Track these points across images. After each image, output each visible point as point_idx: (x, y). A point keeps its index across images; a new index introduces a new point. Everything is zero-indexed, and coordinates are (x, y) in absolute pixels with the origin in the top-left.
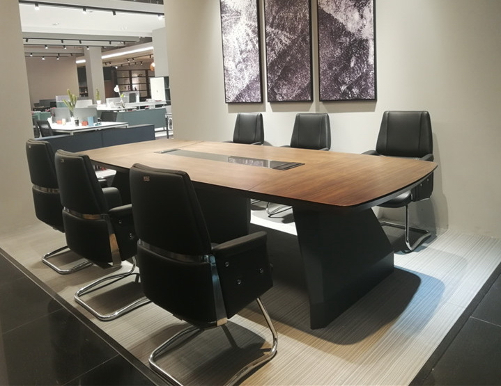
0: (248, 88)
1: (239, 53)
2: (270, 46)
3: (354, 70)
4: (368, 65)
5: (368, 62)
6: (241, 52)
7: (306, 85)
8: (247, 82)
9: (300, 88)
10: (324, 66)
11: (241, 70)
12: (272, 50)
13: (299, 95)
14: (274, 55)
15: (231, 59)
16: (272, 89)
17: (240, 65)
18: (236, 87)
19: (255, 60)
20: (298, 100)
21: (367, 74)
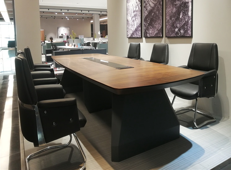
0: (136, 30)
1: (133, 12)
2: (145, 8)
3: (181, 20)
4: (188, 17)
5: (188, 15)
6: (134, 12)
7: (160, 28)
8: (135, 27)
9: (157, 30)
10: (168, 18)
11: (133, 21)
12: (146, 10)
13: (157, 34)
14: (147, 12)
15: (130, 15)
16: (146, 31)
17: (133, 18)
18: (131, 29)
19: (139, 16)
20: (156, 37)
21: (188, 22)
